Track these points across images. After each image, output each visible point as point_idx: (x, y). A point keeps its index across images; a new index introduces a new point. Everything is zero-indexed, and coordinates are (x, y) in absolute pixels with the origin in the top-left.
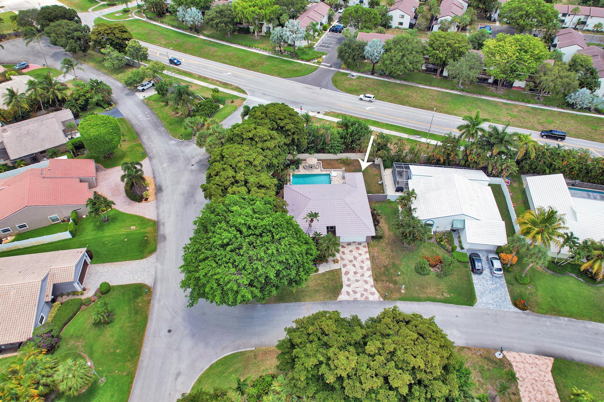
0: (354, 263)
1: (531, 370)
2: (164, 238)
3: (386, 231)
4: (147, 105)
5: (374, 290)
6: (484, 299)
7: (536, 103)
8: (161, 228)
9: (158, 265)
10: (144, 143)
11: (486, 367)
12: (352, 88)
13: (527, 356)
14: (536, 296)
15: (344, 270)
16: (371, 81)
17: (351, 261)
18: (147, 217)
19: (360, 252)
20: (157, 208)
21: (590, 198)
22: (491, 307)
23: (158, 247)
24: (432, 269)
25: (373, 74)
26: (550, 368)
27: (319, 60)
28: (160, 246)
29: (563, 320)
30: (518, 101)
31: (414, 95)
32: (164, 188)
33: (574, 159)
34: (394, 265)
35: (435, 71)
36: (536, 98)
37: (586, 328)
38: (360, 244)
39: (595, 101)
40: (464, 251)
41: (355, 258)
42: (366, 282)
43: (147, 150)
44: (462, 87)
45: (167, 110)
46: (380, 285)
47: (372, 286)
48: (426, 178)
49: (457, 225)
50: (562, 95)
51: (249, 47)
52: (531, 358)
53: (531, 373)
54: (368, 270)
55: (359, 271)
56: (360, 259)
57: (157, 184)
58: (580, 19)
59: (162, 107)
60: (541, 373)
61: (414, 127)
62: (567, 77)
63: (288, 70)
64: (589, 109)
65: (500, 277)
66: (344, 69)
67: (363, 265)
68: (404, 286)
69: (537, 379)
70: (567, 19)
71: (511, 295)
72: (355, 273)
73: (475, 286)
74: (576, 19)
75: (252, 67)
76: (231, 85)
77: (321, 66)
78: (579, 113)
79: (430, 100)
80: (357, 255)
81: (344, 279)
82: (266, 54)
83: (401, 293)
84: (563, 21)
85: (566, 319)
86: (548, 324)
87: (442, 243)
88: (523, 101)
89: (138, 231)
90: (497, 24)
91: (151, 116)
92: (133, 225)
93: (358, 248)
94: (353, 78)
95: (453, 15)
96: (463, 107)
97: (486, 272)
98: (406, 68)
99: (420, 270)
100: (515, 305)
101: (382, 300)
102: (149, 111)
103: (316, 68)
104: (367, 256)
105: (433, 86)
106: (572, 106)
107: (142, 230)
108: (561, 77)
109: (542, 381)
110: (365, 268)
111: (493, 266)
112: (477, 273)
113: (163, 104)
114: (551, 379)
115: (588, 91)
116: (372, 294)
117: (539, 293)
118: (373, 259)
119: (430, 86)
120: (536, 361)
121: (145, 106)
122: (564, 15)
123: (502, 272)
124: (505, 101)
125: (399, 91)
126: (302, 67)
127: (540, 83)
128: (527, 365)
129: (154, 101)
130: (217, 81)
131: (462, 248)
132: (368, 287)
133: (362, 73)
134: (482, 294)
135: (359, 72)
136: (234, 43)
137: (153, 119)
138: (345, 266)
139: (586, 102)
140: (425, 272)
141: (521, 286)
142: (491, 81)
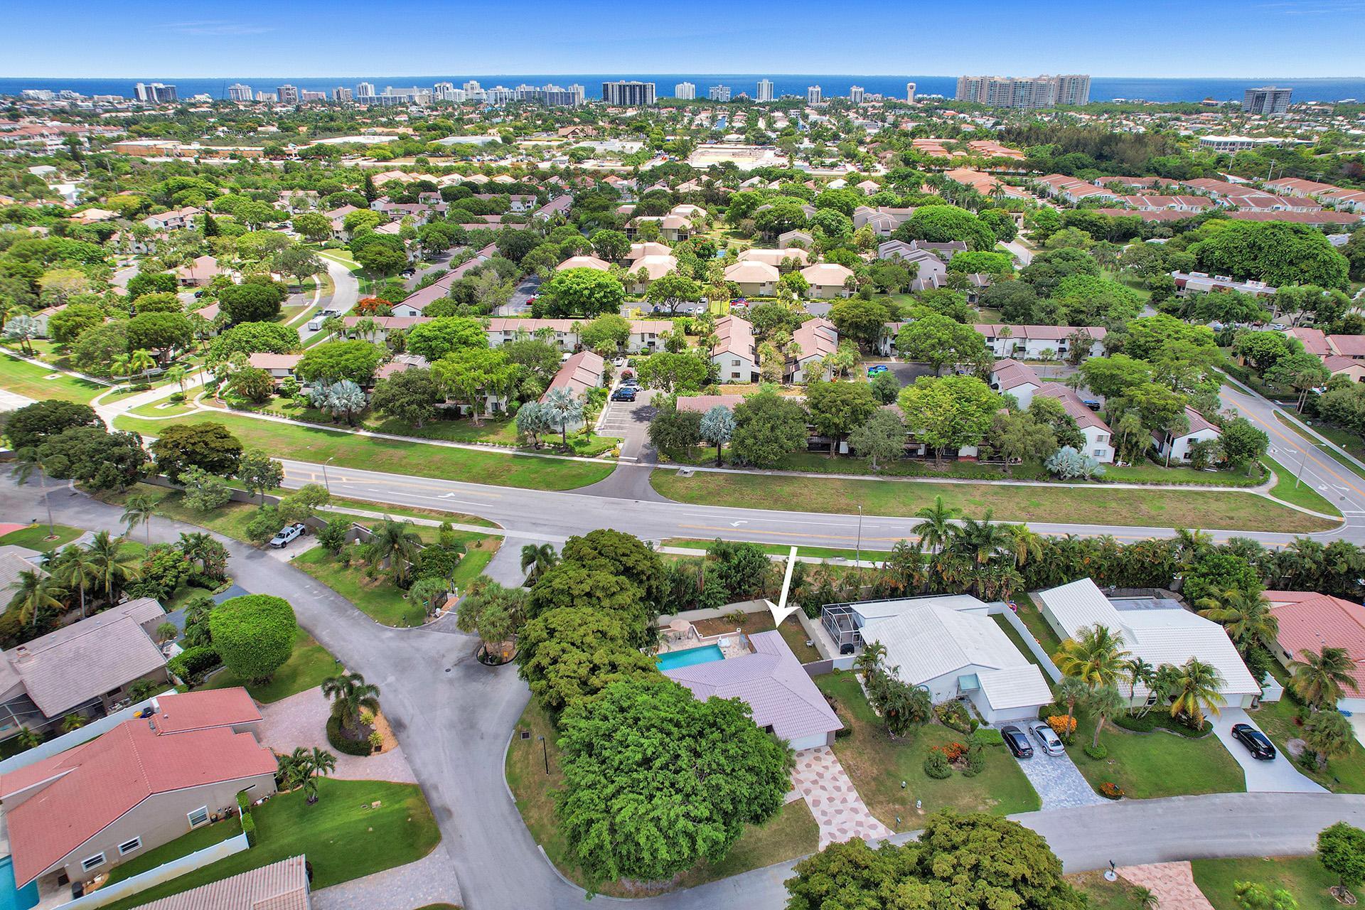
0: (820, 783)
1: (1166, 887)
2: (448, 812)
3: (853, 720)
4: (303, 572)
5: (873, 820)
6: (1051, 795)
7: (1004, 478)
8: (434, 795)
9: (456, 863)
10: (327, 644)
11: (1100, 900)
12: (695, 493)
13: (1151, 867)
14: (1126, 773)
15: (809, 800)
16: (721, 478)
17: (815, 782)
18: (395, 780)
19: (824, 763)
20: (408, 759)
21: (1140, 608)
22: (1068, 805)
23: (442, 830)
24: (953, 767)
25: (719, 465)
26: (1191, 878)
27: (613, 451)
28: (446, 828)
29: (1178, 801)
30: (976, 478)
31: (805, 491)
32: (406, 721)
33: (1097, 553)
34: (889, 774)
35: (826, 447)
36: (1000, 470)
37: (1214, 804)
38: (818, 750)
39: (1087, 463)
40: (991, 727)
41: (820, 775)
42: (855, 811)
43: (339, 656)
44: (879, 468)
45: (350, 577)
46: (879, 810)
47: (866, 815)
48: (888, 620)
49: (968, 685)
50: (1038, 461)
51: (470, 443)
52: (1158, 870)
53: (1168, 892)
54: (849, 789)
55: (835, 794)
56: (828, 775)
57: (390, 717)
58: (1015, 344)
59: (337, 572)
60: (1181, 888)
61: (828, 545)
62: (1038, 432)
63: (562, 477)
64: (1082, 478)
65: (1062, 755)
66: (664, 463)
67: (838, 784)
68: (920, 802)
69: (1180, 898)
70: (997, 345)
71: (1088, 780)
72: (831, 799)
73: (1030, 778)
74: (1009, 343)
75: (489, 477)
76: (463, 516)
77: (620, 463)
78: (1072, 486)
79: (835, 497)
80: (821, 770)
81: (816, 813)
82: (507, 451)
83: (918, 816)
84: (992, 348)
85: (1181, 797)
86: (1160, 811)
87: (952, 721)
88: (983, 478)
89: (389, 810)
90: (893, 360)
91: (320, 592)
92: (375, 800)
93: (817, 759)
94: (687, 476)
95: (824, 354)
96: (893, 501)
97: (1037, 752)
98: (781, 447)
99: (935, 772)
100: (1102, 793)
101: (892, 833)
102: (313, 583)
103: (613, 468)
104: (839, 767)
105: (831, 473)
106: (1057, 476)
107: (397, 806)
108: (1029, 434)
109: (1189, 900)
110: (844, 788)
111: (1045, 739)
112: (1024, 757)
113: (336, 566)
114: (1199, 893)
115: (1073, 450)
116: (873, 827)
117: (1128, 768)
118: (849, 770)
119: (825, 473)
120: (1167, 871)
121: (299, 575)
122: (990, 339)
123: (1062, 746)
124: (955, 482)
125: (778, 489)
126: (587, 469)
127: (1002, 446)
128: (1157, 882)
129: (314, 563)
130: (431, 511)
131: (986, 724)
132: (860, 817)
133: (700, 465)
134: (1044, 788)
135: (694, 464)
136: (436, 439)
137: (327, 598)
138: (807, 792)
139: (1076, 466)
140: (945, 773)
141: (1097, 763)
142: (921, 452)
